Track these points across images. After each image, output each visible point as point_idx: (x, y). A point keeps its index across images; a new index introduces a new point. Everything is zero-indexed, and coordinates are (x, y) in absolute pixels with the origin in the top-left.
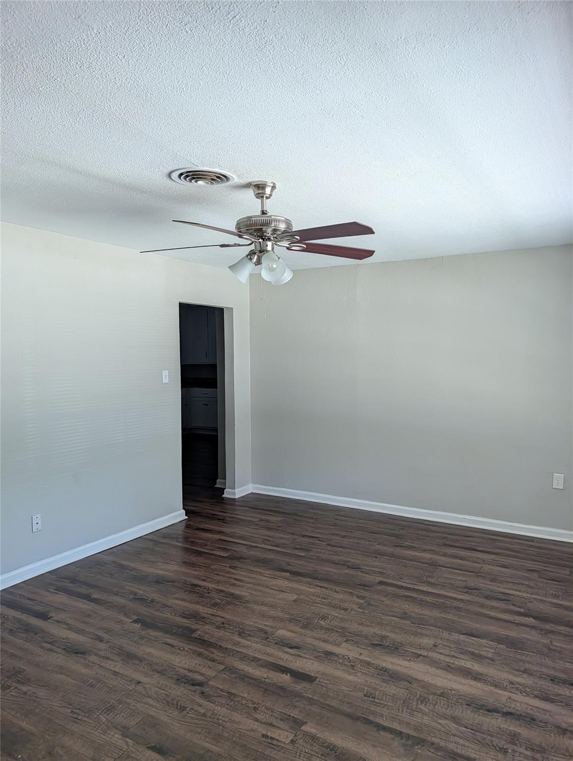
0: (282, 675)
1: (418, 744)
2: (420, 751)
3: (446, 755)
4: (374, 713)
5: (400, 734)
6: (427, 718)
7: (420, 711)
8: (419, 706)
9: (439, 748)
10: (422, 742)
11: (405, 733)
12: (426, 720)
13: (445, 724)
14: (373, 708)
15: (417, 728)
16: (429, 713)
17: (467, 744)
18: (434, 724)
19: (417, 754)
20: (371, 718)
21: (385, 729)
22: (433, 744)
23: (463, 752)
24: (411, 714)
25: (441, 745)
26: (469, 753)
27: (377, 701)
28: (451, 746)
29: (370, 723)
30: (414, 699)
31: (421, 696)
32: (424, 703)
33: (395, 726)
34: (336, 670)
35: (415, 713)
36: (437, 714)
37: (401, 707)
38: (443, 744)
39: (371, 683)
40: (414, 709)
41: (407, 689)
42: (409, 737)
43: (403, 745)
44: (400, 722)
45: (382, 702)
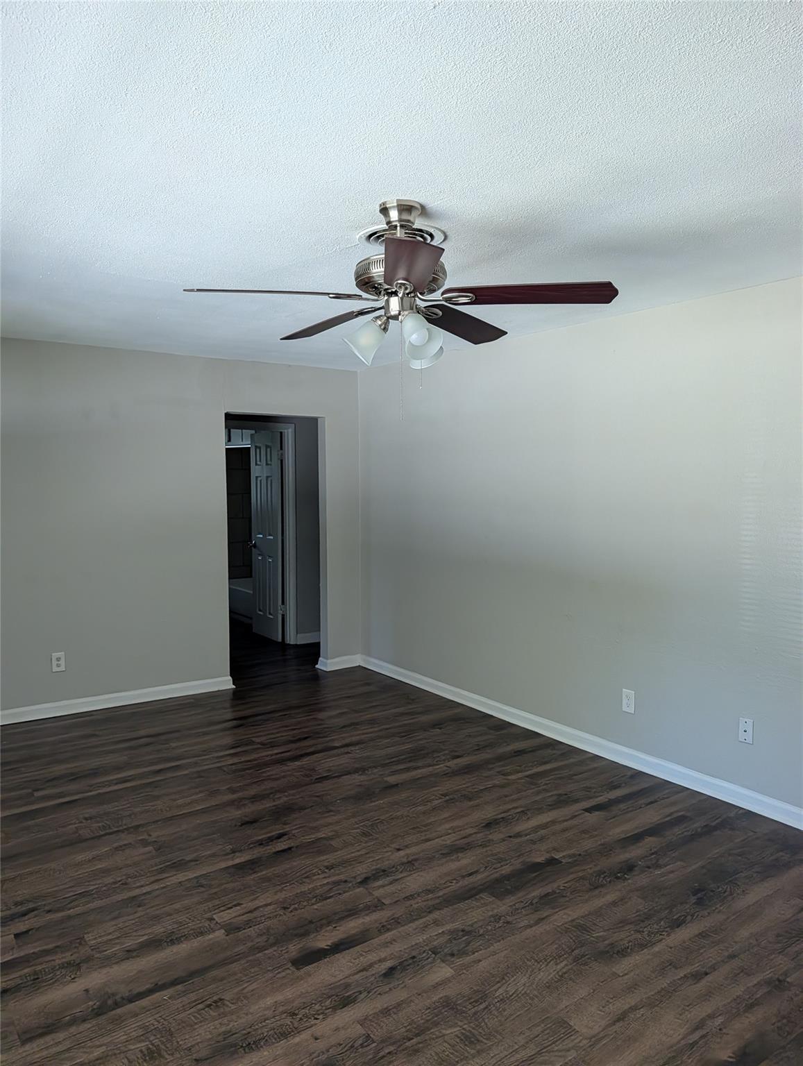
0: (331, 941)
1: (99, 1008)
2: (90, 1003)
3: (58, 1022)
4: (185, 993)
5: (131, 1000)
6: (122, 1038)
7: (138, 1039)
8: (147, 1043)
9: (74, 1021)
10: (98, 1012)
11: (126, 1005)
12: (120, 1036)
13: (92, 1052)
14: (193, 997)
15: (118, 1021)
16: (125, 1046)
17: (45, 1053)
18: (106, 1040)
19: (91, 1000)
20: (179, 987)
21: (150, 992)
22: (84, 1021)
23: (41, 1041)
24: (144, 1027)
25: (74, 1028)
26: (34, 1045)
27: (201, 1006)
28: (61, 1036)
29: (174, 983)
30: (165, 1046)
31: (161, 1056)
32: (146, 1052)
33: (144, 1002)
34: (299, 993)
35: (141, 1032)
36: (115, 1054)
37: (166, 1023)
38: (73, 1030)
39: (238, 1017)
40: (149, 1035)
41: (189, 1049)
42: (117, 1005)
43: (113, 995)
44: (145, 1010)
45: (192, 1010)
